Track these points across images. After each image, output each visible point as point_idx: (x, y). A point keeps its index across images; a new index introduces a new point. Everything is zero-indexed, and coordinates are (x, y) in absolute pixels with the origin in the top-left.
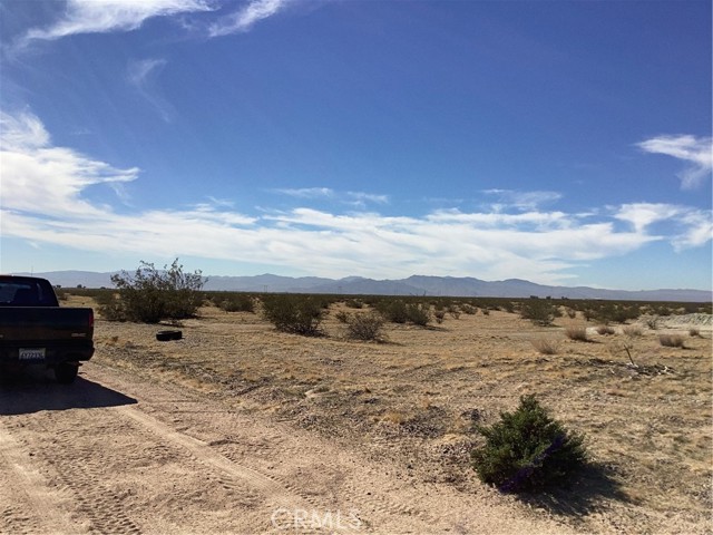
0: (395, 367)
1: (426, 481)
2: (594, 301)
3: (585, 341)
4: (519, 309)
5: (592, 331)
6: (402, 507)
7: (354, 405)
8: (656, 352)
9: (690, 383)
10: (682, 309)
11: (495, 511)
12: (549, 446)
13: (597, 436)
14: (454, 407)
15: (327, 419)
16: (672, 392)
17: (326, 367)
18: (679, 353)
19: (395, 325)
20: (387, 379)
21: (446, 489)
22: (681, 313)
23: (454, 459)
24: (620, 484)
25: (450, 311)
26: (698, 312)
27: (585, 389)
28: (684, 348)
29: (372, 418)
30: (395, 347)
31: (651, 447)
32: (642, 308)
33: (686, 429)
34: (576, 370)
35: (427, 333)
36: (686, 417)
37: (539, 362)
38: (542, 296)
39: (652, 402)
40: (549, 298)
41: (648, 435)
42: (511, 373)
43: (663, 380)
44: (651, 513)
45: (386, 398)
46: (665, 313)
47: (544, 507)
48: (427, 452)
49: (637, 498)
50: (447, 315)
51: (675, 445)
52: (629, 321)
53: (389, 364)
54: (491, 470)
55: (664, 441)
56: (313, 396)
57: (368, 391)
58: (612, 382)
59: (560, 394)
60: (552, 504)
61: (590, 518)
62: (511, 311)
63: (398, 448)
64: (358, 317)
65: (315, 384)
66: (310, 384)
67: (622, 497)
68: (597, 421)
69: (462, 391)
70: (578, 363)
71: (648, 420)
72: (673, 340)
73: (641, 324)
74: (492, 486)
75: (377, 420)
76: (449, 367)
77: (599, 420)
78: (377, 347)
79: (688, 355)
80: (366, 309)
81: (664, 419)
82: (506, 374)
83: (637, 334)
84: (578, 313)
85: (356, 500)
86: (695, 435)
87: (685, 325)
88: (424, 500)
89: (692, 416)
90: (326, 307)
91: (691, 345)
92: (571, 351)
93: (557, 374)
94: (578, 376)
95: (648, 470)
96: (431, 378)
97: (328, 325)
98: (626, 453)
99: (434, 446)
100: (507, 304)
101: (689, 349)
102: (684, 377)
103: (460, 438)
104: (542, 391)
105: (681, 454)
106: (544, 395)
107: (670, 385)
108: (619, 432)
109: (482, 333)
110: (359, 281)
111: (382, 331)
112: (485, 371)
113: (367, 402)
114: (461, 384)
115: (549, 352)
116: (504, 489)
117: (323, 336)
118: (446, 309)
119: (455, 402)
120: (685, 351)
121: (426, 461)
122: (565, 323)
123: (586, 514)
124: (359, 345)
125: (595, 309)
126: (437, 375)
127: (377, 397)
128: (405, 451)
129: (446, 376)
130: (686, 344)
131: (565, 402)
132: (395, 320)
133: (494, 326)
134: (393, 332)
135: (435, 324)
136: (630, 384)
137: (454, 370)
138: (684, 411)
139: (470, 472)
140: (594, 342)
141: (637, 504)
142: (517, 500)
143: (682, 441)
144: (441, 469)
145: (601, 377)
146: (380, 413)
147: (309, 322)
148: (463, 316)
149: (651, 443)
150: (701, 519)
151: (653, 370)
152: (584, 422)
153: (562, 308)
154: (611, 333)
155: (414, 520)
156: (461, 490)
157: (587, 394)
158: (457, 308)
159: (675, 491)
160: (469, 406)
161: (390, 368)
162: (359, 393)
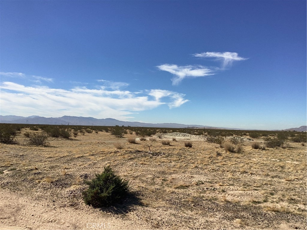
0: (50, 157)
1: (61, 207)
2: (140, 127)
3: (135, 143)
4: (111, 131)
5: (138, 139)
6: (48, 220)
7: (29, 176)
8: (160, 147)
9: (170, 158)
10: (171, 131)
11: (91, 216)
12: (114, 186)
13: (134, 181)
14: (77, 173)
15: (14, 183)
16: (163, 162)
17: (16, 159)
18: (167, 147)
19: (54, 138)
20: (46, 163)
21: (69, 209)
22: (171, 132)
23: (74, 196)
24: (141, 199)
25: (81, 132)
26: (176, 132)
27: (132, 162)
28: (170, 145)
29: (37, 181)
30: (53, 148)
31: (154, 184)
32: (157, 130)
33: (167, 176)
34: (129, 155)
35: (69, 141)
36: (167, 171)
37: (115, 152)
38: (120, 125)
39: (156, 166)
40: (123, 126)
41: (153, 179)
42: (103, 158)
43: (161, 158)
44: (151, 210)
45: (45, 172)
46: (165, 132)
47: (111, 212)
48: (63, 194)
49: (147, 204)
50: (79, 134)
51: (162, 182)
52: (152, 135)
53: (48, 156)
54: (90, 199)
55: (159, 181)
56: (7, 172)
57: (36, 169)
58: (142, 159)
59: (122, 165)
60: (114, 210)
61: (129, 214)
62: (107, 132)
63: (49, 194)
64: (35, 135)
65: (9, 167)
66: (6, 167)
67: (141, 204)
68: (135, 175)
69: (82, 166)
70: (131, 152)
71: (154, 173)
72: (166, 143)
73: (156, 137)
74: (90, 206)
75: (39, 182)
76: (77, 156)
77: (136, 174)
78: (43, 148)
79: (171, 148)
80: (40, 131)
81: (159, 173)
82: (101, 158)
83: (154, 140)
84: (134, 132)
85: (26, 219)
86: (170, 178)
87: (171, 137)
88: (59, 215)
89: (169, 171)
90: (19, 130)
91: (173, 144)
92: (129, 148)
93: (122, 157)
94: (130, 157)
95: (152, 193)
96: (68, 162)
97: (19, 139)
98: (144, 187)
99: (66, 191)
100: (105, 129)
101: (172, 146)
102: (168, 156)
103: (78, 187)
104: (115, 164)
105: (164, 185)
106: (116, 166)
107: (163, 159)
108: (143, 178)
109: (94, 141)
110: (38, 118)
111: (47, 141)
112: (92, 157)
113: (35, 174)
114: (81, 163)
115: (120, 148)
116: (95, 207)
117: (16, 144)
118: (79, 131)
119: (77, 171)
120: (170, 147)
121: (62, 198)
122: (128, 136)
123: (128, 213)
124: (34, 148)
125: (140, 131)
126: (71, 160)
127: (41, 172)
128: (52, 195)
129: (74, 160)
130: (171, 144)
131: (124, 168)
132: (54, 136)
133: (100, 138)
134: (52, 141)
135: (73, 138)
136: (149, 160)
137: (79, 157)
138: (166, 169)
139: (81, 201)
140: (138, 144)
141: (146, 207)
142: (100, 210)
143: (165, 181)
144: (68, 201)
145: (139, 157)
146: (41, 179)
147: (9, 137)
148: (86, 134)
149: (154, 182)
150: (169, 209)
151: (157, 154)
152: (130, 176)
153: (128, 130)
154: (145, 140)
155: (53, 224)
156: (76, 209)
157: (132, 164)
158: (84, 130)
159: (161, 200)
160: (84, 172)
161: (48, 158)
162: (32, 170)
